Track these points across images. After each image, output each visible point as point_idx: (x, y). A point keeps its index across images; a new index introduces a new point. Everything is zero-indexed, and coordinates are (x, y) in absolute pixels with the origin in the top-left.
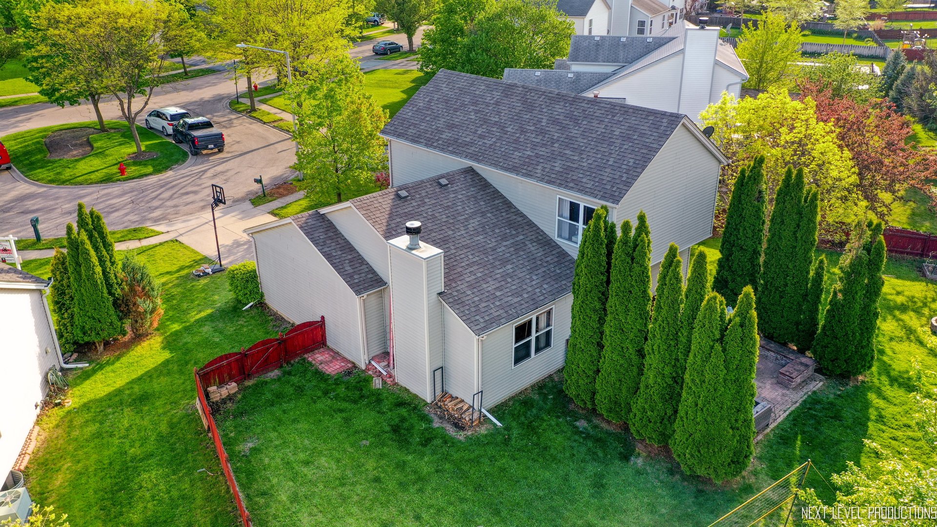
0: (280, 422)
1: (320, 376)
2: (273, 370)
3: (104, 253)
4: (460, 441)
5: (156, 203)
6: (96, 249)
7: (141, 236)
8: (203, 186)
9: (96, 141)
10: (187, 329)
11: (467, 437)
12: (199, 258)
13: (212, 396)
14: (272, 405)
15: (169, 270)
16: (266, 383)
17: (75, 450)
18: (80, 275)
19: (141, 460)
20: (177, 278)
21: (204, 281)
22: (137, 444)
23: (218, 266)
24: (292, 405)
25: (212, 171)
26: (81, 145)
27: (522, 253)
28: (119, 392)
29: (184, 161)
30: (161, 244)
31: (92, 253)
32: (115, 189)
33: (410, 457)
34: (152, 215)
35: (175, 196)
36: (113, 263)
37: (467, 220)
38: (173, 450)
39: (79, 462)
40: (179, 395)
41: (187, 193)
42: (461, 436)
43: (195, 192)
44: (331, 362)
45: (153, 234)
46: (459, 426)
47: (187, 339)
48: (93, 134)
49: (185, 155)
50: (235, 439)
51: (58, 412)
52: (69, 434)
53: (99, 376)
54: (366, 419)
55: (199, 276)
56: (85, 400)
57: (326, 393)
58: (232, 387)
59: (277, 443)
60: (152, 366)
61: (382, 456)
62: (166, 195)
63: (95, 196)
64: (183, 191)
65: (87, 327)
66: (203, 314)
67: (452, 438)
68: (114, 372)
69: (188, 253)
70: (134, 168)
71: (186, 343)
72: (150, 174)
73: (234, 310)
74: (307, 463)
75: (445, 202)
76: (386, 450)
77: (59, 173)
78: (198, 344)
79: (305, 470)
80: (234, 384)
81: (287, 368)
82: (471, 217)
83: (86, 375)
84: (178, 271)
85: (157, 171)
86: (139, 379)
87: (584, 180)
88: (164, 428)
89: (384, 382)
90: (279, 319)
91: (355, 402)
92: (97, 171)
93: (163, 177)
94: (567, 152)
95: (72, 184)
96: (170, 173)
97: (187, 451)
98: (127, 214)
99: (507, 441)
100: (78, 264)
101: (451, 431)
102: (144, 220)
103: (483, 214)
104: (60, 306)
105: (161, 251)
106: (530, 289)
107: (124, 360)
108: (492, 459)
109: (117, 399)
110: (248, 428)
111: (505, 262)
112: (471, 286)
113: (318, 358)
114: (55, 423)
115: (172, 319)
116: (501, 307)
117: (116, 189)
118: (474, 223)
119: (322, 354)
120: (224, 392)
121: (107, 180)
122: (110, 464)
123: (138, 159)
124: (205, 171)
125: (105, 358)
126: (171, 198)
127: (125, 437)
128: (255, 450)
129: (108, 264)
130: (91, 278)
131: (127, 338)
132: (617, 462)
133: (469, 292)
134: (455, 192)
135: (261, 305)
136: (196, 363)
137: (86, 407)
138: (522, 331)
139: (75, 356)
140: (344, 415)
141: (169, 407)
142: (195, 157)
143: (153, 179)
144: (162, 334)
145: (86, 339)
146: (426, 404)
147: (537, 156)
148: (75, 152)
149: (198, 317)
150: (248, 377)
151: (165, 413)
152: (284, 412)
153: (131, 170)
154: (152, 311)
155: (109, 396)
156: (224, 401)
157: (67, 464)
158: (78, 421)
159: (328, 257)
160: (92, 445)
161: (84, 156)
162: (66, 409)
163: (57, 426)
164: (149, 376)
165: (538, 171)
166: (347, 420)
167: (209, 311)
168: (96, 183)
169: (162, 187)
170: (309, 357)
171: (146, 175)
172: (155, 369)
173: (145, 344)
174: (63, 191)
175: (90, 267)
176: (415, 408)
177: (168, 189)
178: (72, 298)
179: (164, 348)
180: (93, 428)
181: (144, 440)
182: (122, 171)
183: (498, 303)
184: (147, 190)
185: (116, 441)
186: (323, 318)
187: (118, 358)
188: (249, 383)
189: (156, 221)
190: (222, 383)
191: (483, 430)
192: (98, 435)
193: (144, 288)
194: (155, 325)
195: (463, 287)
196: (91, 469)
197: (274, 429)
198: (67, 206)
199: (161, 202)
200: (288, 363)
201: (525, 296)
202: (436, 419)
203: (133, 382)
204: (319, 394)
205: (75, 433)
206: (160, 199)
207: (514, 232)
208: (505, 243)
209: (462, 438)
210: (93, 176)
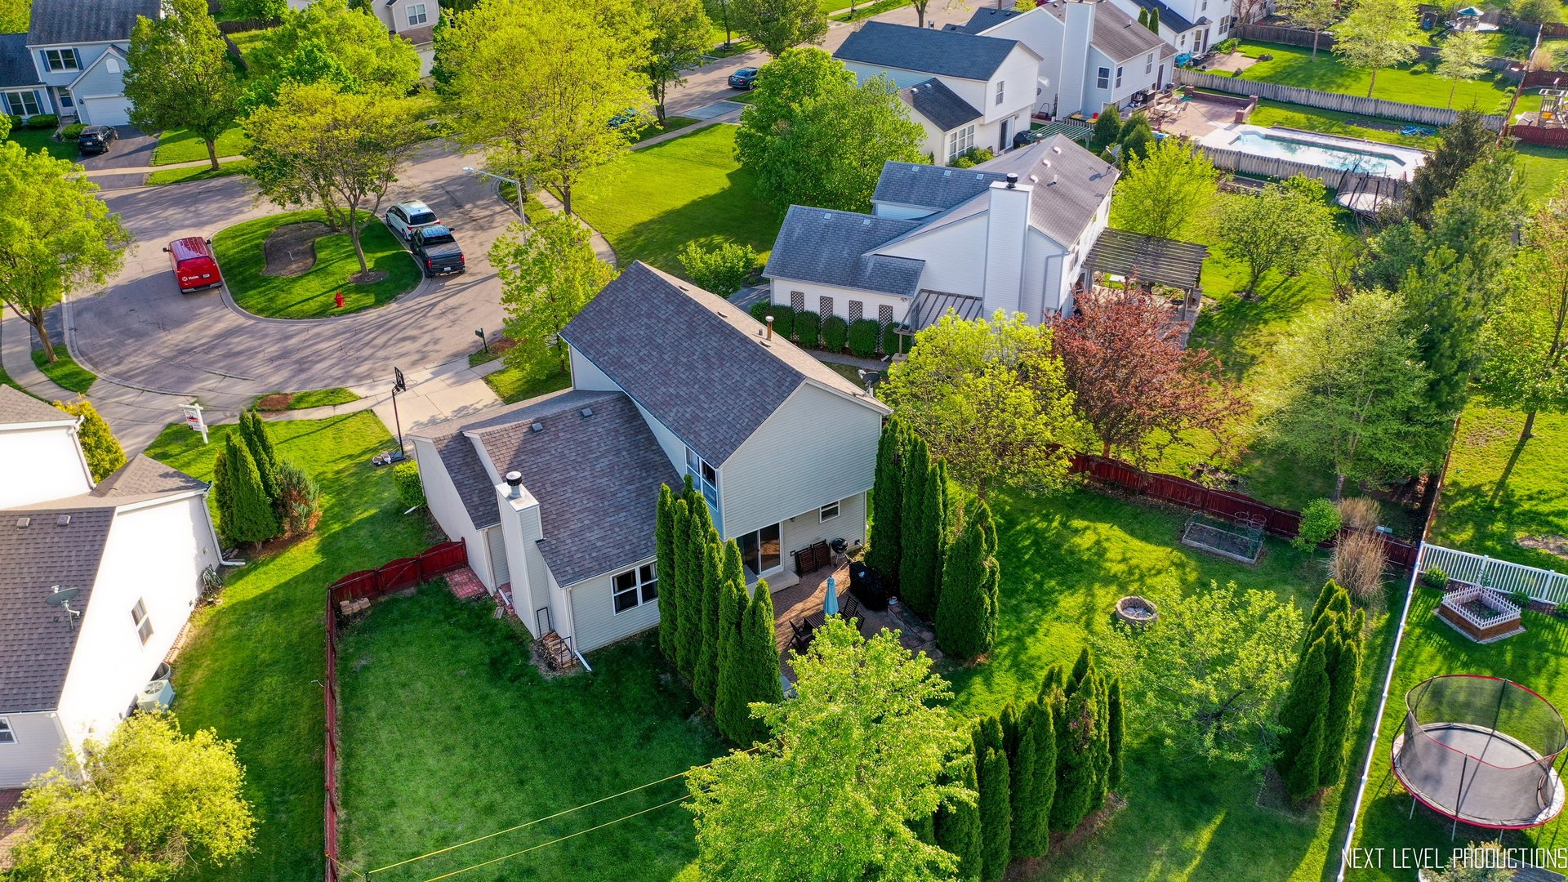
0: (396, 643)
1: (450, 598)
2: (409, 587)
3: (264, 456)
4: (546, 681)
5: (366, 352)
6: (255, 453)
7: (338, 400)
8: (425, 330)
9: (323, 247)
10: (345, 530)
11: (554, 678)
12: (386, 438)
13: (343, 610)
14: (395, 625)
15: (350, 452)
16: (397, 601)
17: (217, 649)
18: (238, 479)
19: (268, 666)
20: (357, 465)
21: (381, 472)
22: (268, 650)
23: (399, 454)
24: (412, 627)
25: (441, 305)
26: (304, 253)
27: (643, 499)
28: (265, 596)
29: (413, 288)
30: (355, 414)
31: (250, 458)
32: (327, 327)
33: (494, 691)
34: (359, 370)
35: (391, 342)
36: (272, 465)
37: (597, 459)
38: (296, 659)
39: (217, 661)
40: (317, 605)
41: (404, 339)
42: (548, 676)
43: (413, 338)
44: (466, 584)
45: (349, 399)
46: (551, 666)
47: (343, 542)
48: (321, 235)
49: (417, 278)
50: (352, 655)
51: (209, 611)
52: (214, 633)
53: (251, 577)
54: (474, 650)
55: (377, 465)
56: (234, 601)
57: (448, 617)
58: (364, 603)
59: (385, 663)
60: (302, 571)
61: (471, 687)
62: (380, 341)
63: (303, 337)
64: (400, 336)
65: (244, 528)
66: (366, 514)
67: (540, 677)
68: (265, 573)
69: (377, 430)
70: (354, 296)
71: (340, 548)
72: (370, 307)
73: (395, 514)
74: (404, 686)
75: (581, 437)
76: (477, 681)
77: (271, 300)
78: (350, 550)
79: (400, 691)
80: (366, 600)
81: (424, 587)
82: (602, 455)
83: (241, 574)
84: (360, 455)
85: (379, 303)
86: (287, 584)
87: (703, 434)
88: (295, 637)
89: (506, 612)
90: (437, 529)
91: (469, 630)
92: (312, 298)
93: (384, 312)
94: (702, 397)
95: (281, 317)
96: (393, 306)
97: (308, 661)
98: (332, 366)
99: (587, 687)
100: (236, 470)
101: (543, 669)
102: (347, 376)
103: (618, 453)
104: (223, 504)
105: (352, 424)
106: (635, 541)
107: (278, 561)
108: (565, 702)
109: (262, 603)
110: (367, 645)
111: (620, 508)
112: (573, 535)
113: (457, 578)
114: (205, 621)
115: (336, 518)
116: (596, 559)
117: (329, 326)
118: (604, 462)
119: (461, 574)
120: (356, 607)
121: (321, 313)
122: (242, 666)
123: (361, 284)
124: (434, 305)
125: (262, 557)
126: (384, 346)
127: (260, 641)
128: (366, 668)
129: (268, 466)
130: (248, 483)
131: (287, 535)
132: (676, 718)
133: (569, 541)
134: (596, 425)
135: (425, 511)
136: (342, 572)
137: (233, 608)
138: (625, 581)
139: (235, 552)
140: (454, 643)
141: (305, 616)
142: (429, 280)
143: (372, 315)
144: (320, 535)
145: (244, 539)
146: (533, 640)
147: (678, 396)
148: (294, 267)
149: (361, 517)
150: (383, 593)
151: (300, 622)
152: (403, 633)
153: (351, 300)
154: (308, 515)
155: (255, 600)
156: (355, 615)
157: (207, 662)
158: (224, 622)
159: (458, 485)
160: (231, 646)
161: (306, 273)
162: (216, 609)
163: (206, 625)
164: (296, 581)
165: (672, 414)
166: (455, 648)
167: (373, 511)
168: (308, 317)
169: (380, 327)
170: (447, 577)
171: (366, 308)
172: (303, 574)
173: (301, 545)
174: (273, 327)
175: (247, 473)
176: (521, 643)
177: (384, 332)
178: (232, 499)
179: (318, 552)
180: (234, 630)
181: (275, 647)
182: (339, 301)
183: (594, 555)
184: (361, 331)
185: (251, 644)
186: (463, 539)
187: (273, 559)
188: (382, 599)
189: (360, 379)
190: (354, 598)
191: (572, 673)
192: (237, 638)
193: (299, 492)
194: (313, 526)
195: (564, 534)
196: (226, 669)
197: (389, 650)
198: (273, 349)
199: (372, 351)
200: (426, 581)
201: (627, 547)
202: (535, 657)
203: (279, 587)
204: (441, 617)
205: (220, 633)
206: (373, 347)
207: (644, 475)
208: (629, 487)
209: (549, 678)
210: (306, 307)
